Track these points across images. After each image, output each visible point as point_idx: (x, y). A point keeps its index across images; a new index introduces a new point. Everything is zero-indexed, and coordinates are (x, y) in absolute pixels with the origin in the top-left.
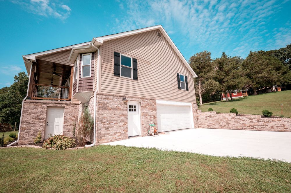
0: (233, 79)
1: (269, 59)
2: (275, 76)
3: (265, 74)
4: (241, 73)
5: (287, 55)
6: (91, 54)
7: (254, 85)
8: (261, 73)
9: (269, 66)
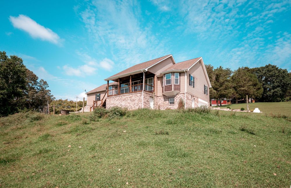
0: (225, 89)
1: (251, 76)
2: (252, 91)
3: (245, 88)
4: (230, 85)
5: (264, 74)
6: (179, 74)
7: (237, 96)
8: (244, 87)
9: (250, 82)
